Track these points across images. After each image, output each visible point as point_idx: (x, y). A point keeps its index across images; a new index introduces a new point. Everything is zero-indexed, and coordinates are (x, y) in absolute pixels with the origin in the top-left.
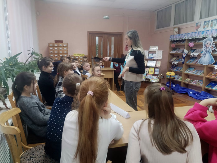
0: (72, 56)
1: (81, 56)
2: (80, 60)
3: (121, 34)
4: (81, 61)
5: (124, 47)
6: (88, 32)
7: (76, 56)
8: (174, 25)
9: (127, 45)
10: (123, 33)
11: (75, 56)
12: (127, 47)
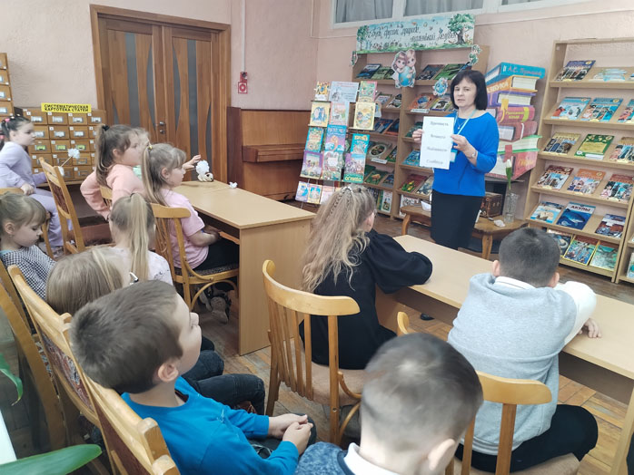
0: (33, 115)
1: (75, 115)
2: (71, 128)
3: (221, 31)
4: (81, 134)
5: (236, 79)
6: (93, 7)
7: (55, 114)
8: (406, 14)
9: (244, 74)
10: (229, 26)
11: (50, 113)
12: (245, 81)
